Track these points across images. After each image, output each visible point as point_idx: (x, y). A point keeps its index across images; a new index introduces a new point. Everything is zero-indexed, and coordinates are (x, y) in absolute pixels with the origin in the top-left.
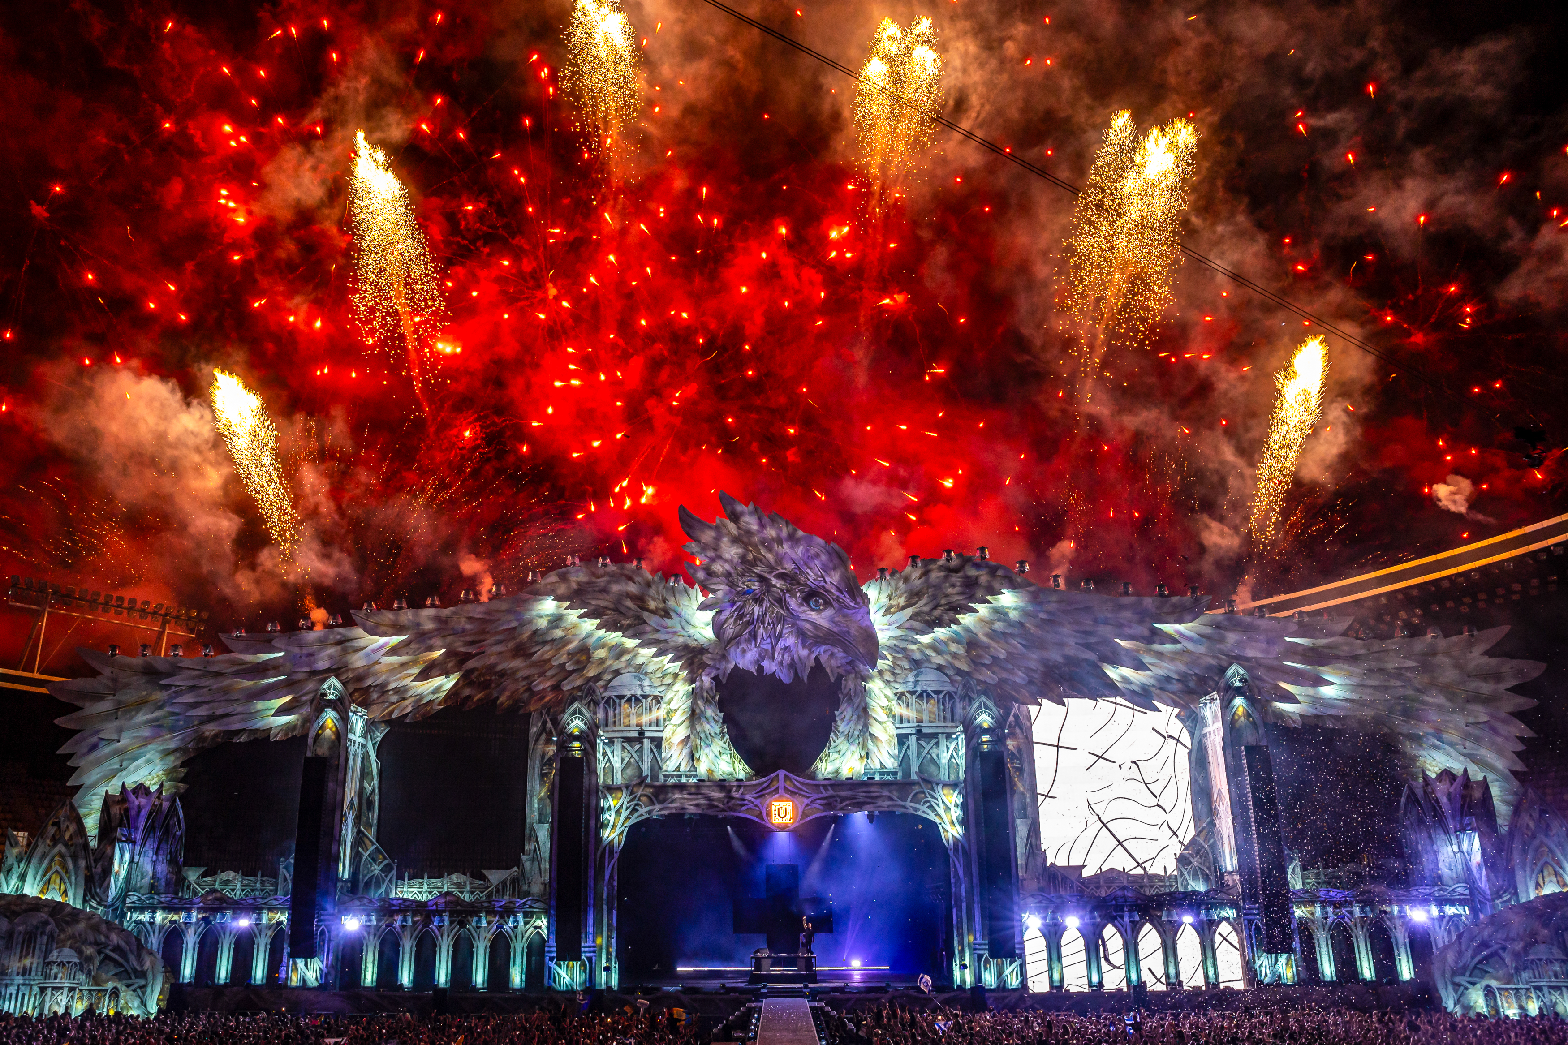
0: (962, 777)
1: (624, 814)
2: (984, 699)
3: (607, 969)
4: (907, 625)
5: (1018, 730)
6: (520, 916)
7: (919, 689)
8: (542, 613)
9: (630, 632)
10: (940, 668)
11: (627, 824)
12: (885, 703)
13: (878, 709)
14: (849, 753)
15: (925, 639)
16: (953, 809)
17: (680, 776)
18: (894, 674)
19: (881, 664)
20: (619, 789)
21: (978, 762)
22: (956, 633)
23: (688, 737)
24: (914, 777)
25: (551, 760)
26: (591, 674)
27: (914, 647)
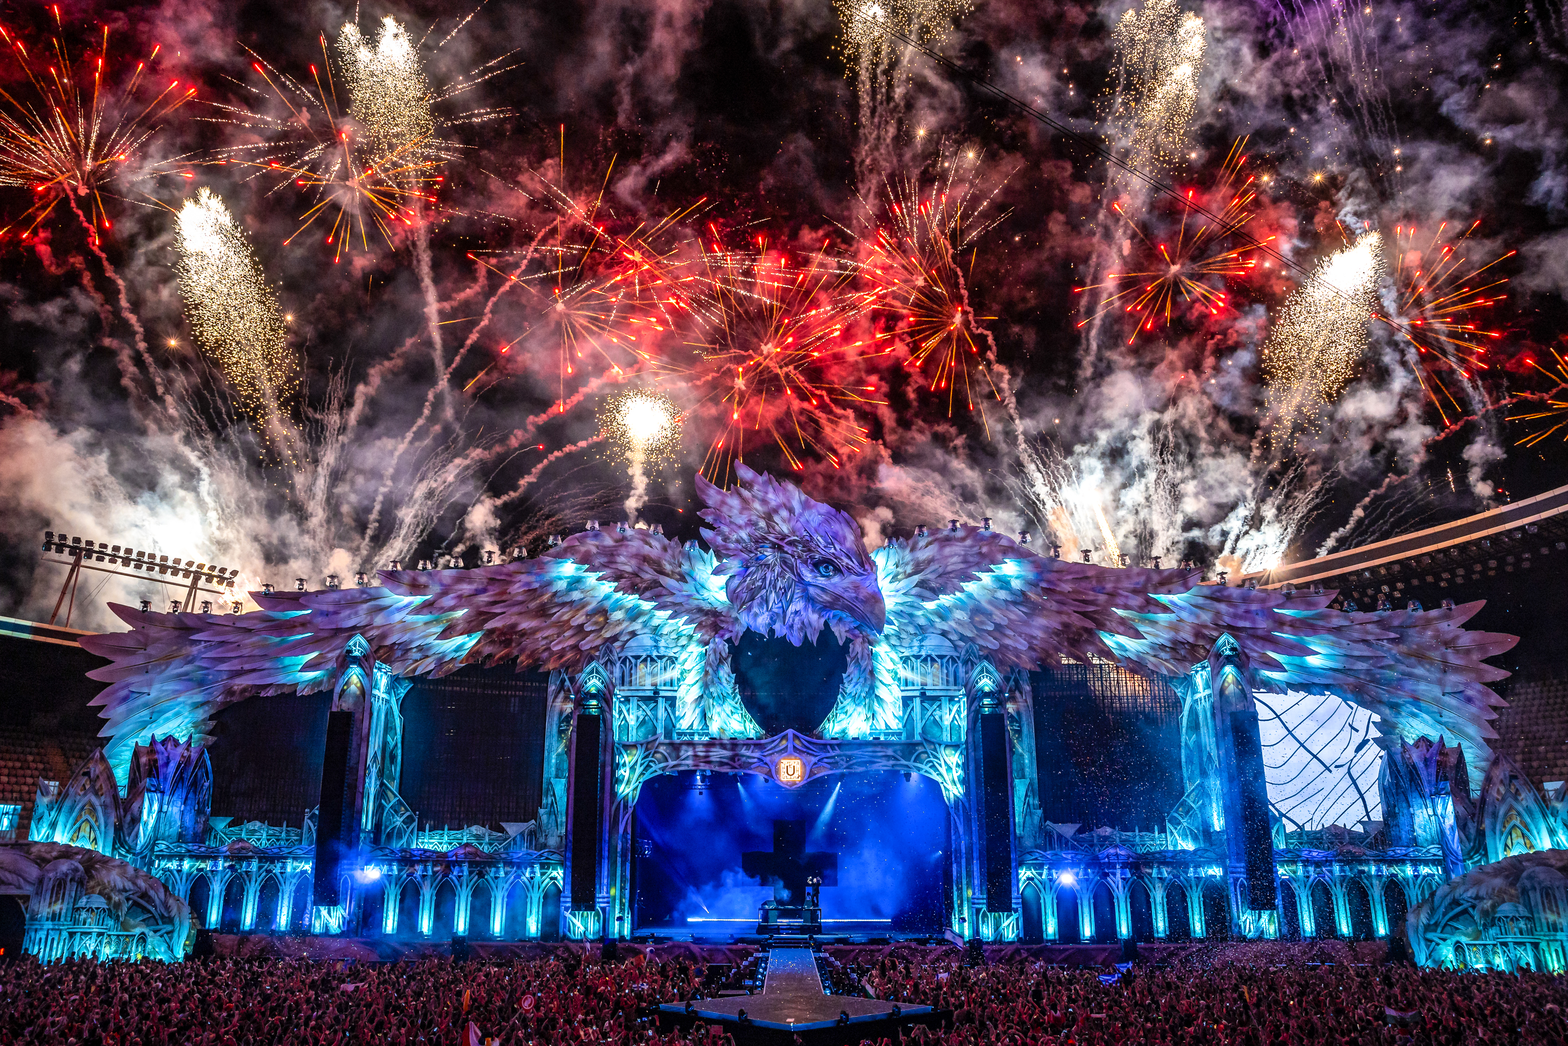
0: (963, 738)
1: (639, 770)
2: (986, 663)
3: (620, 919)
4: (914, 591)
5: (1017, 694)
7: (923, 653)
8: (562, 575)
9: (648, 594)
10: (944, 634)
11: (642, 780)
12: (891, 666)
13: (884, 672)
14: (855, 714)
15: (930, 605)
16: (954, 768)
18: (899, 638)
19: (887, 629)
20: (634, 746)
21: (979, 724)
22: (960, 600)
23: (701, 697)
24: (918, 738)
25: (568, 718)
26: (608, 635)
27: (919, 613)
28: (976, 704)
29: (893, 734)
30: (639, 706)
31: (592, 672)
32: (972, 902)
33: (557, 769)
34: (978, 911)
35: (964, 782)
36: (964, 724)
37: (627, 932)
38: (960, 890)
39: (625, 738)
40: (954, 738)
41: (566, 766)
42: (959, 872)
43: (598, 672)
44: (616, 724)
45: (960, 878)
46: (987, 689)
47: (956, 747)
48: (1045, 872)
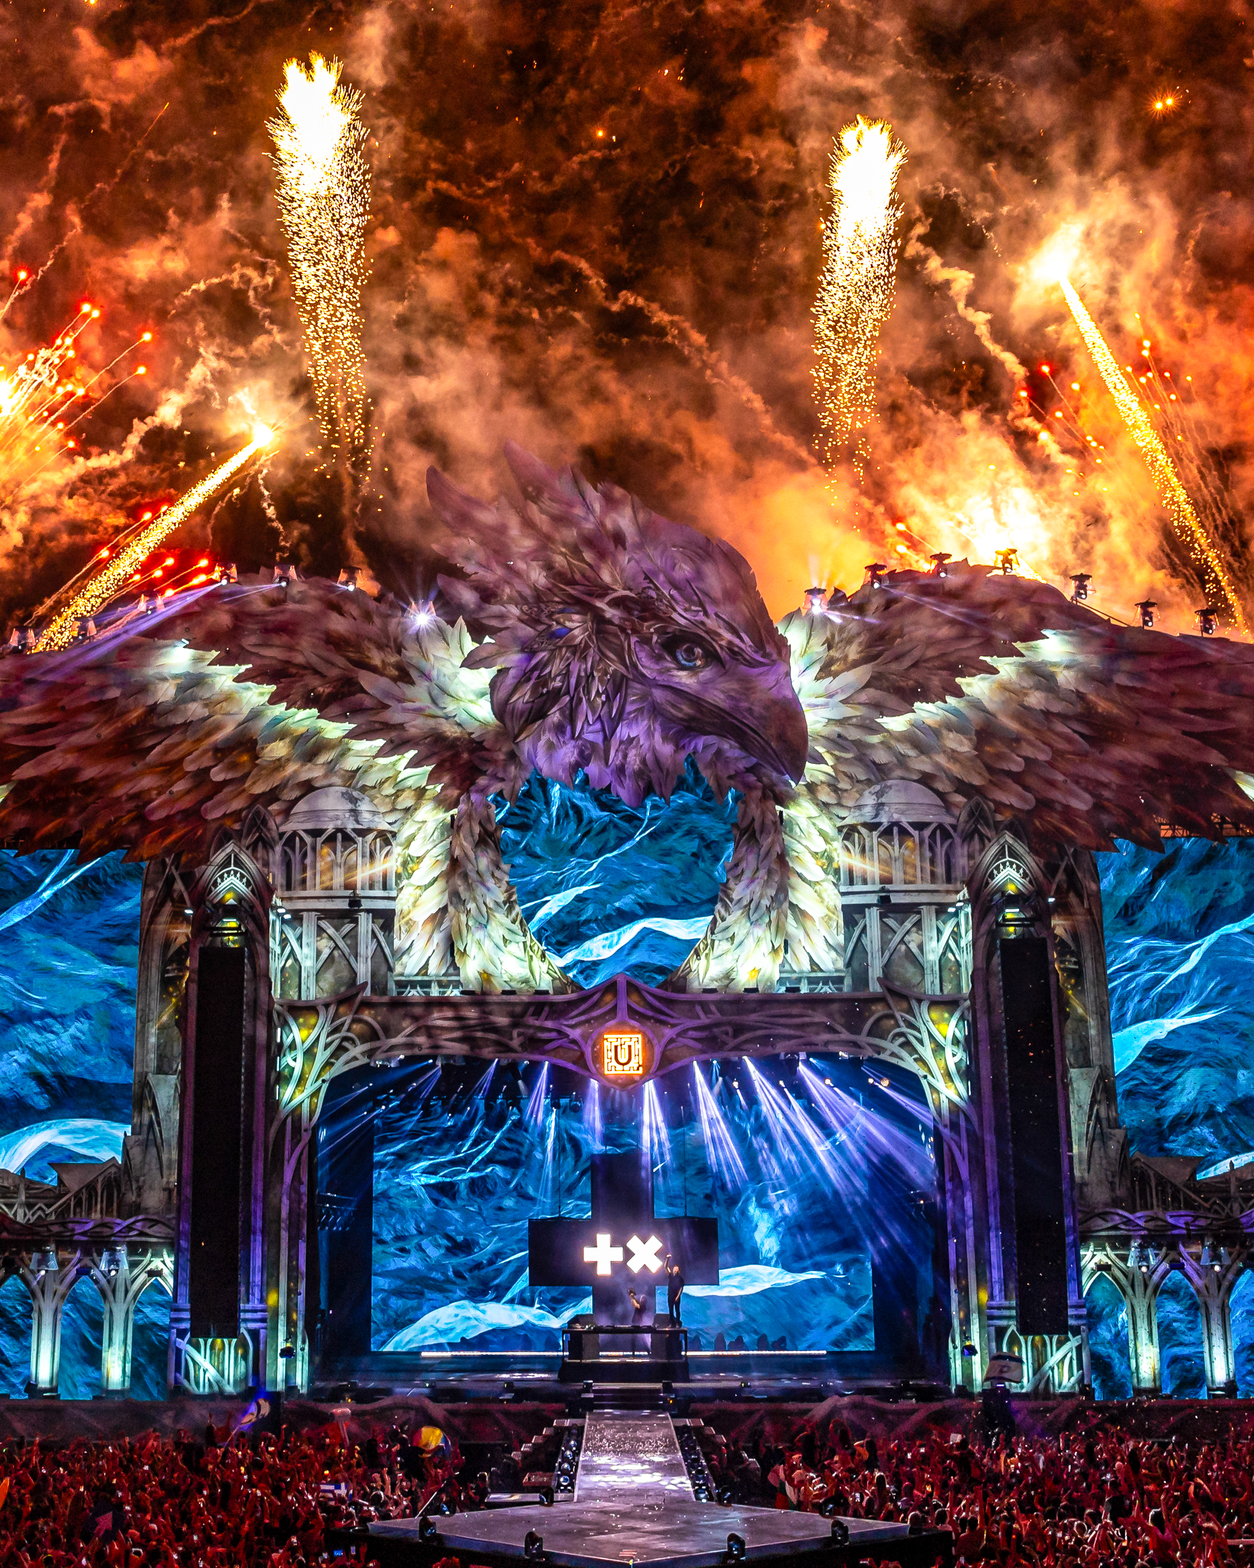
0: (966, 987)
1: (322, 1056)
2: (1008, 838)
3: (288, 1353)
4: (863, 697)
5: (1073, 899)
6: (122, 1252)
7: (884, 820)
8: (166, 671)
9: (334, 709)
10: (926, 780)
11: (327, 1076)
12: (819, 845)
13: (807, 858)
14: (750, 942)
15: (897, 724)
16: (949, 1049)
17: (426, 985)
18: (835, 789)
19: (812, 771)
20: (311, 1009)
21: (996, 960)
22: (955, 712)
23: (444, 910)
24: (875, 987)
25: (182, 954)
26: (259, 789)
27: (875, 739)
28: (991, 918)
29: (826, 981)
30: (320, 931)
31: (226, 863)
32: (988, 1316)
33: (161, 1057)
34: (1000, 1332)
35: (969, 1074)
36: (966, 959)
37: (301, 1378)
38: (964, 1291)
39: (293, 994)
40: (948, 988)
41: (177, 1049)
42: (961, 1253)
43: (239, 863)
44: (276, 965)
45: (962, 1267)
46: (1011, 889)
47: (950, 1004)
48: (1133, 1252)
